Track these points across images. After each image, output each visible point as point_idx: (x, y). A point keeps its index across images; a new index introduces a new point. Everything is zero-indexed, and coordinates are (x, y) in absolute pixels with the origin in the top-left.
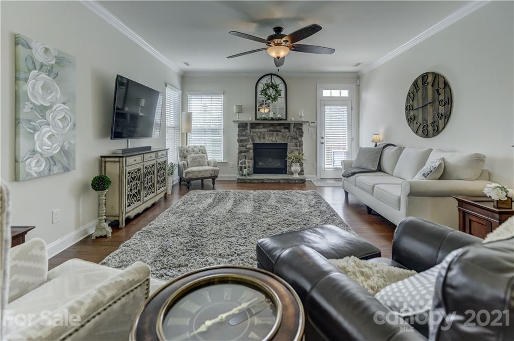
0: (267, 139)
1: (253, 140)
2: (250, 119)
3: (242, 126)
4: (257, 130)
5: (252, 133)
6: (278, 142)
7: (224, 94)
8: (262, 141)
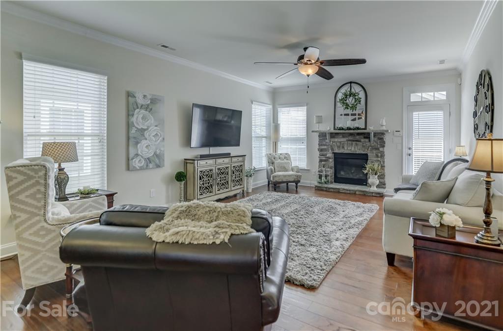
0: (346, 148)
1: (332, 149)
2: (328, 129)
3: (322, 135)
4: (336, 140)
5: (331, 143)
6: (357, 153)
7: (307, 105)
8: (341, 151)
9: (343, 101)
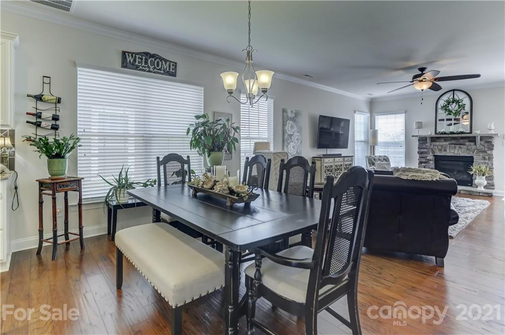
0: (448, 151)
1: (433, 152)
2: (429, 133)
3: (422, 140)
4: (437, 143)
5: (432, 146)
6: (461, 155)
7: (405, 113)
8: (443, 154)
9: (445, 108)
